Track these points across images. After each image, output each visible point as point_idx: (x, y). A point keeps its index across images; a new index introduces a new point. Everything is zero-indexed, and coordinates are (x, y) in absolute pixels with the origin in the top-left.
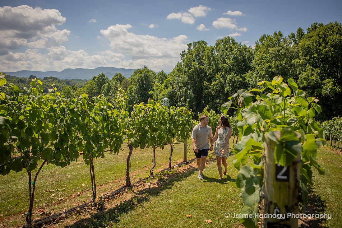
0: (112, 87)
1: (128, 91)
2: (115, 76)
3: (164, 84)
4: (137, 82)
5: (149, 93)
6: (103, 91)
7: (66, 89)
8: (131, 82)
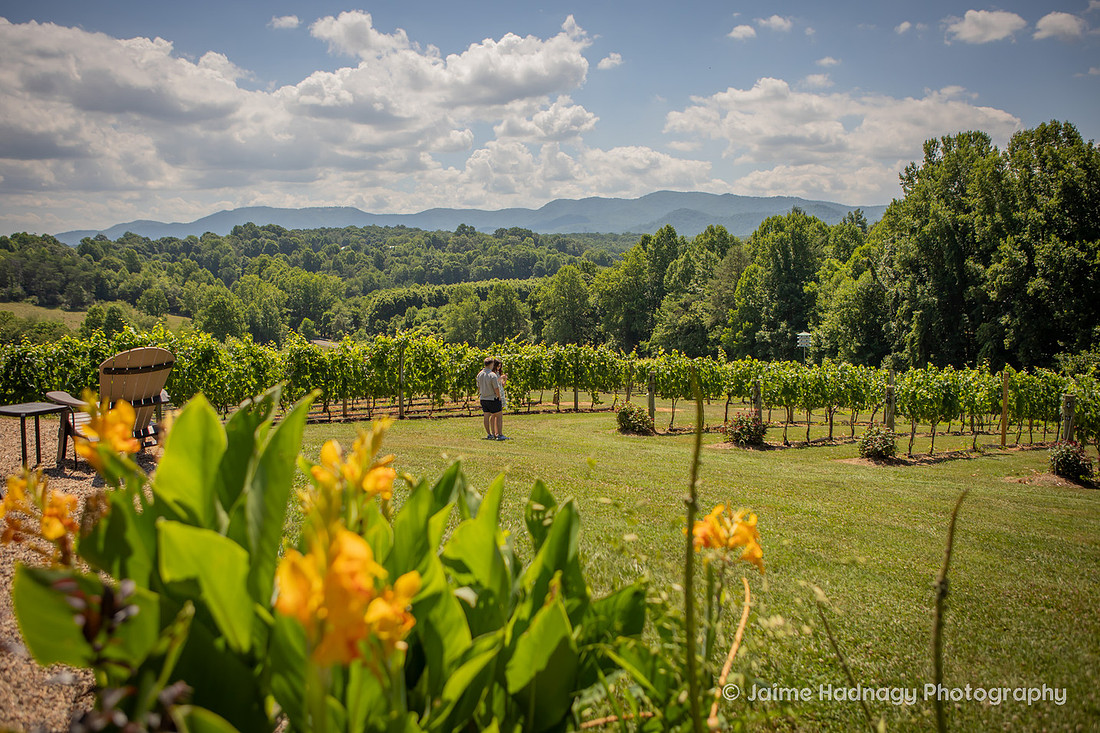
0: (697, 269)
1: (743, 282)
2: (706, 235)
3: (850, 263)
4: (771, 255)
5: (806, 289)
6: (670, 278)
7: (566, 270)
8: (754, 254)
